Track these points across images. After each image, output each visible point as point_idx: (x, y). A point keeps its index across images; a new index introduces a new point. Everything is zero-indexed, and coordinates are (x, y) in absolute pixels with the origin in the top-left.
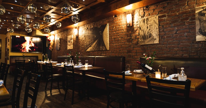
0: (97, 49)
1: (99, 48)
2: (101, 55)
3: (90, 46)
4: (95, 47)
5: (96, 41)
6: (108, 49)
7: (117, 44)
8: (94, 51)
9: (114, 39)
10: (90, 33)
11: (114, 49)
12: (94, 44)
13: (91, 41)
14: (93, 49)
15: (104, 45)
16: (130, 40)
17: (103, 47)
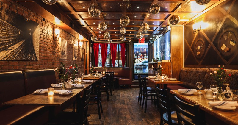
0: (23, 57)
1: (26, 56)
2: (26, 68)
3: (6, 49)
4: (17, 52)
5: (21, 43)
6: (38, 59)
7: (45, 54)
8: (14, 60)
9: (43, 47)
10: (6, 19)
11: (43, 59)
12: (17, 46)
13: (9, 37)
14: (14, 56)
15: (33, 52)
16: (54, 53)
17: (32, 56)
